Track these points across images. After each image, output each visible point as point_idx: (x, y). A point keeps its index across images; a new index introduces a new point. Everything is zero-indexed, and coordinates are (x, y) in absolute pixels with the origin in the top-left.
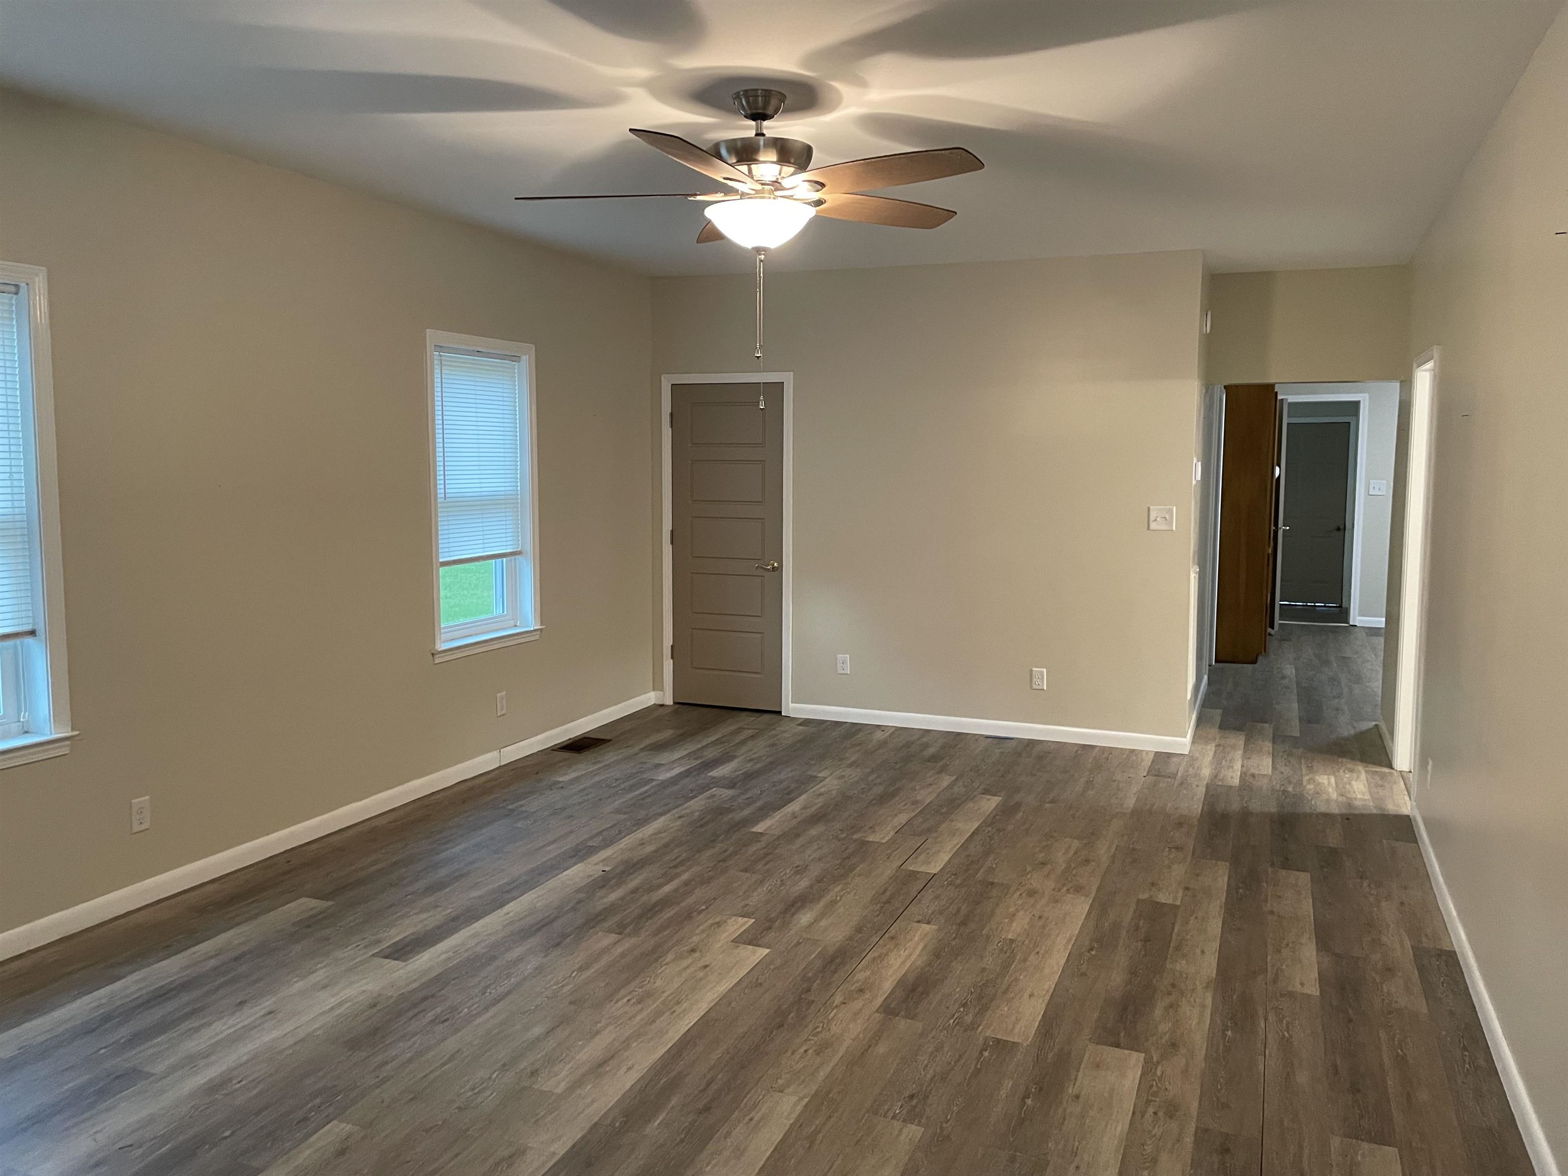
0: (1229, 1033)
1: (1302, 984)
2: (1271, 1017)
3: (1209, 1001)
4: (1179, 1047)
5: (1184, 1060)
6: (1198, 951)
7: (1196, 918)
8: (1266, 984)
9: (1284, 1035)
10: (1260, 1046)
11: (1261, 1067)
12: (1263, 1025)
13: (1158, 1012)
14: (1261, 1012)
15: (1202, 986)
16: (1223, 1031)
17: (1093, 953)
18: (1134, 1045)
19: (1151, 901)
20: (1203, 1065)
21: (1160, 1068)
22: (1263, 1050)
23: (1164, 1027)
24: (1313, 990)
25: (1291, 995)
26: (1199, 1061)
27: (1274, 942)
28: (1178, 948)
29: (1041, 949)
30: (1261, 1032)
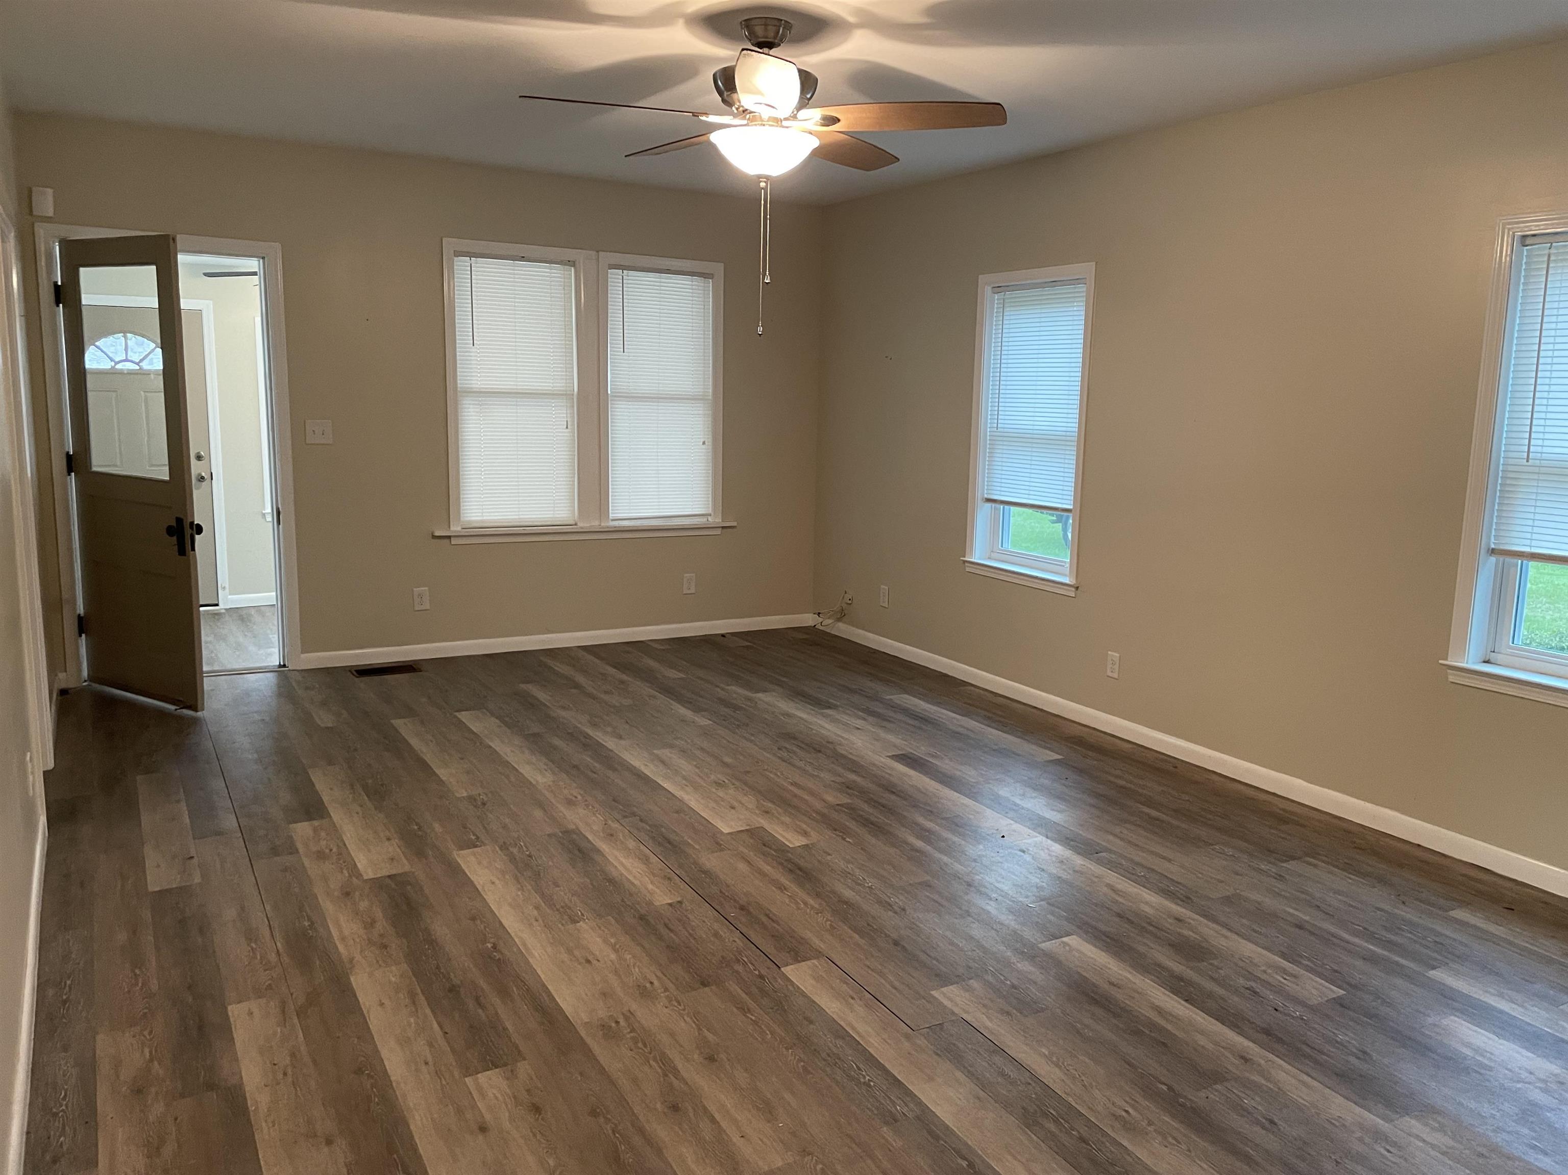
0: (306, 924)
1: (251, 1013)
2: (273, 957)
3: (341, 948)
4: (342, 894)
5: (332, 886)
6: (387, 1002)
7: (426, 1063)
8: (292, 994)
9: (256, 944)
10: (275, 924)
11: (268, 908)
12: (279, 944)
13: (379, 914)
14: (286, 959)
15: (356, 959)
16: (312, 923)
17: (489, 945)
18: (378, 884)
19: (505, 1065)
20: (316, 891)
21: (347, 875)
22: (271, 923)
23: (363, 905)
24: (236, 1011)
25: (259, 993)
26: (319, 890)
27: (305, 1071)
28: (412, 996)
29: (539, 926)
30: (277, 934)
